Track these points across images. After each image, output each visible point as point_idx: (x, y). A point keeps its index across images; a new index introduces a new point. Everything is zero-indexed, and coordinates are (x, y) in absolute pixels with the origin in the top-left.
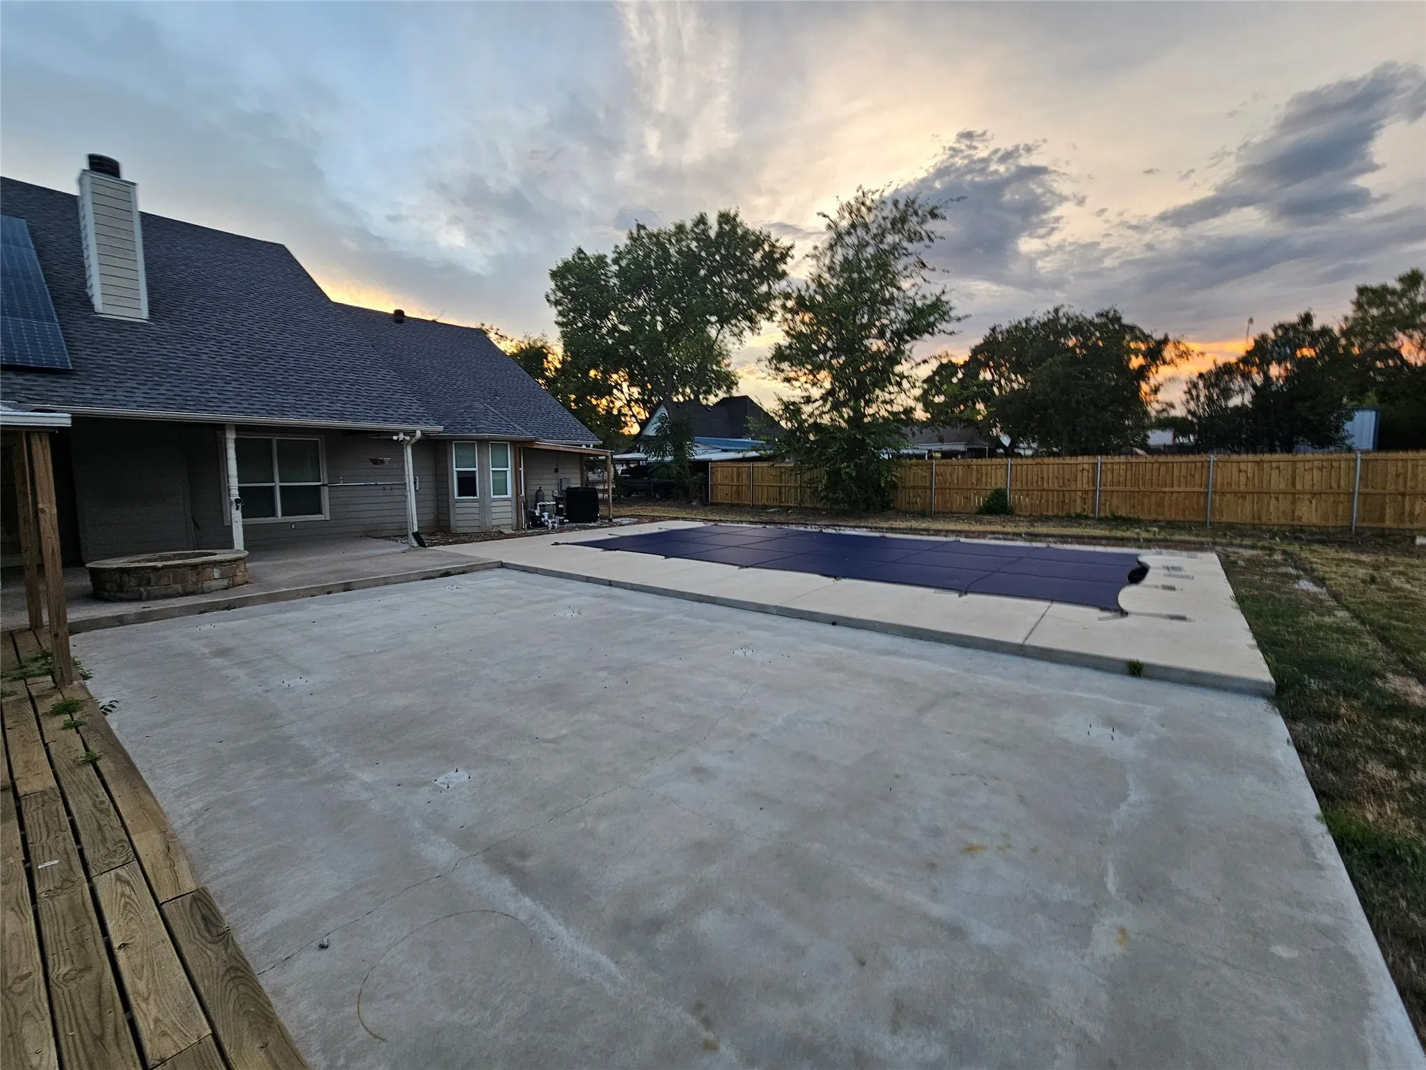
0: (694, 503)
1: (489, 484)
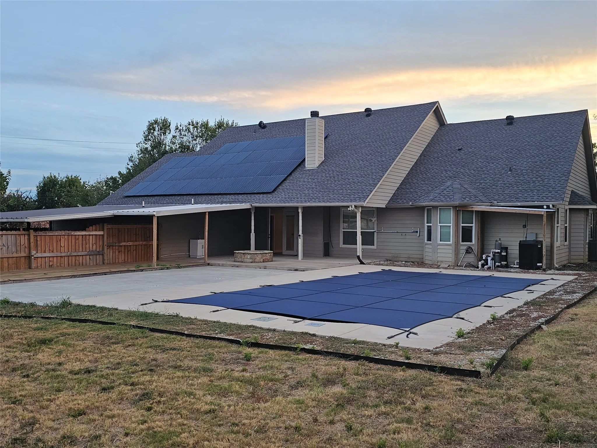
1: (437, 234)
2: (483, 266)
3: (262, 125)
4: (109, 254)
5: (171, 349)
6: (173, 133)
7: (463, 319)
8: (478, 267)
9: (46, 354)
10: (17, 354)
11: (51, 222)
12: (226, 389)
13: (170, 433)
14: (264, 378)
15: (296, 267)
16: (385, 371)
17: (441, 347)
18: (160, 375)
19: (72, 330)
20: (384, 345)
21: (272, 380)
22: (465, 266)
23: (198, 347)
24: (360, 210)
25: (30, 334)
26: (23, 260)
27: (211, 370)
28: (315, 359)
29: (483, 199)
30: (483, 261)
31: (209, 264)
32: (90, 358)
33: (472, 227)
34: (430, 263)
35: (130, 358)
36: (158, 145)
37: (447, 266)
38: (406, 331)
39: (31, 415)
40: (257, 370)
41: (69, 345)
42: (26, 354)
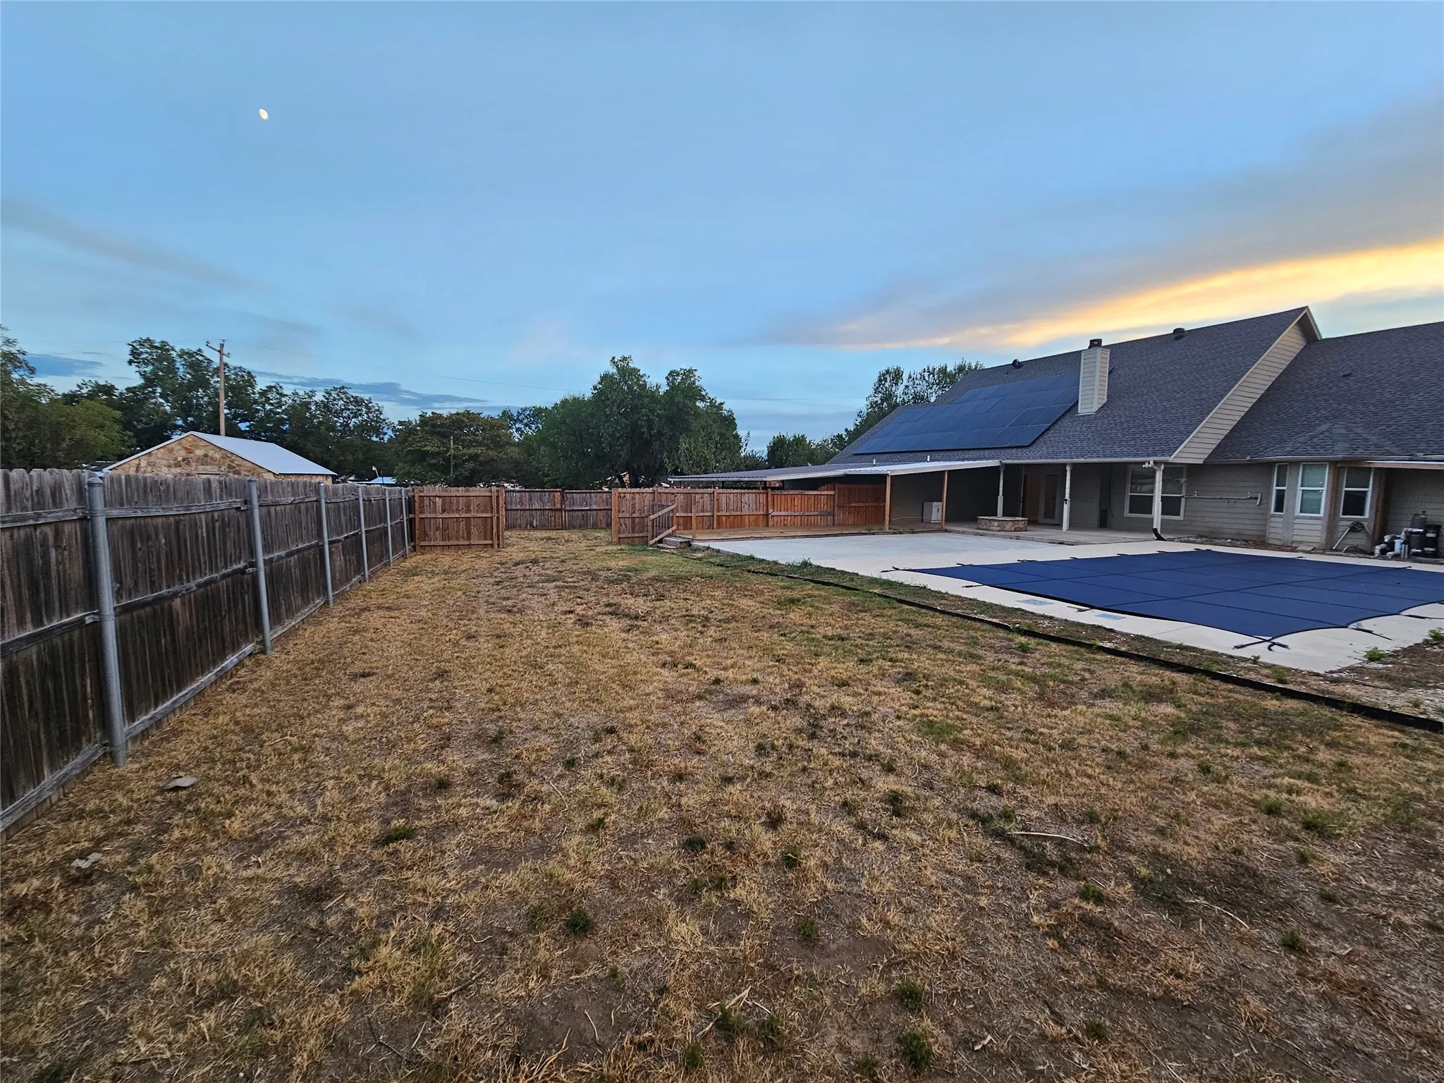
1: (1295, 502)
2: (1383, 552)
3: (1016, 364)
4: (840, 516)
5: (925, 625)
6: (905, 383)
7: (1370, 632)
8: (1373, 554)
9: (798, 615)
10: (771, 611)
11: (783, 481)
12: (1003, 682)
13: (948, 725)
14: (1054, 678)
15: (1061, 540)
16: (1243, 696)
17: (1340, 671)
18: (920, 654)
19: (817, 593)
20: (1232, 657)
21: (1064, 682)
22: (1346, 551)
23: (957, 627)
24: (1162, 467)
25: (779, 592)
26: (761, 517)
27: (980, 658)
28: (1122, 663)
29: (1395, 450)
30: (1383, 545)
31: (946, 531)
32: (841, 624)
33: (1365, 493)
34: (1278, 543)
35: (882, 630)
36: (888, 397)
37: (1311, 548)
38: (1265, 641)
39: (797, 676)
40: (1039, 666)
41: (817, 608)
42: (779, 612)
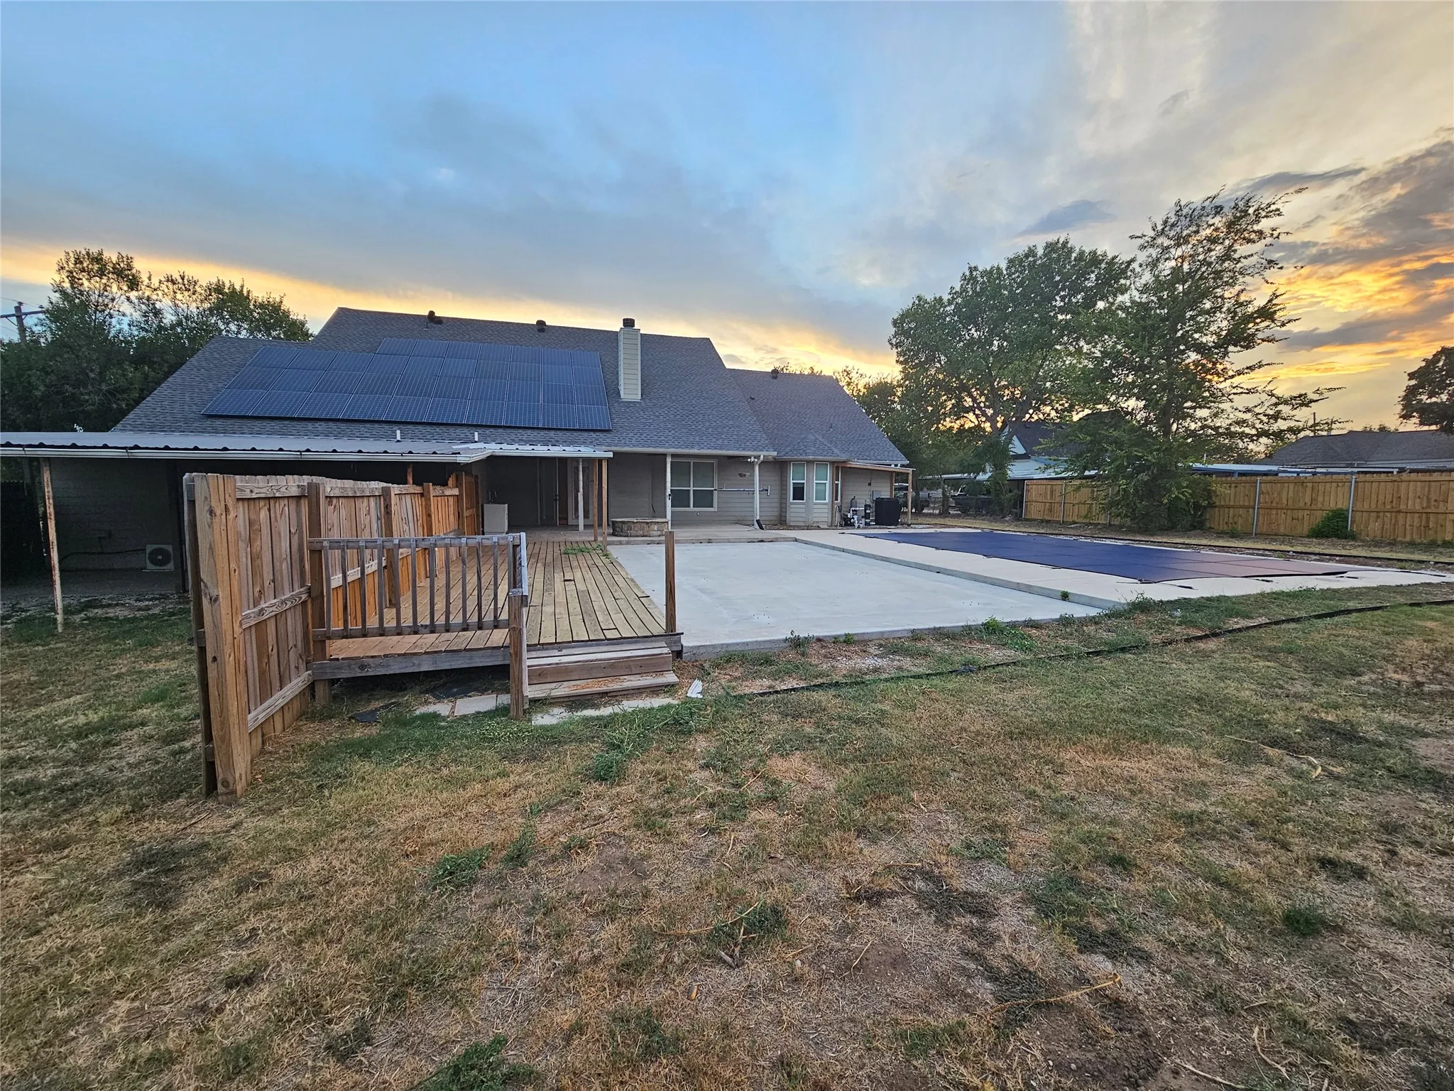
0: (1007, 518)
1: (812, 492)
3: (433, 318)
34: (801, 524)
37: (826, 526)
